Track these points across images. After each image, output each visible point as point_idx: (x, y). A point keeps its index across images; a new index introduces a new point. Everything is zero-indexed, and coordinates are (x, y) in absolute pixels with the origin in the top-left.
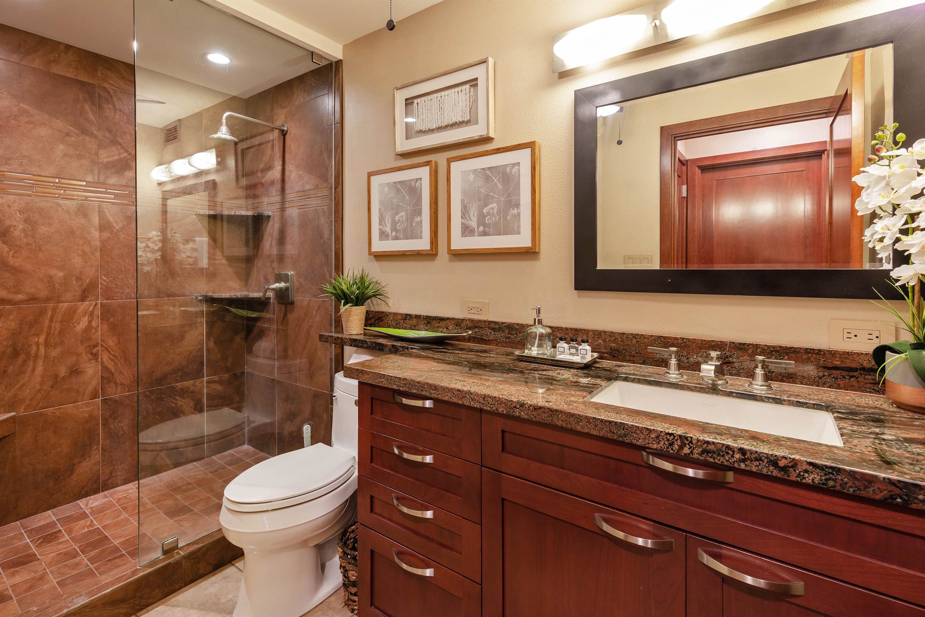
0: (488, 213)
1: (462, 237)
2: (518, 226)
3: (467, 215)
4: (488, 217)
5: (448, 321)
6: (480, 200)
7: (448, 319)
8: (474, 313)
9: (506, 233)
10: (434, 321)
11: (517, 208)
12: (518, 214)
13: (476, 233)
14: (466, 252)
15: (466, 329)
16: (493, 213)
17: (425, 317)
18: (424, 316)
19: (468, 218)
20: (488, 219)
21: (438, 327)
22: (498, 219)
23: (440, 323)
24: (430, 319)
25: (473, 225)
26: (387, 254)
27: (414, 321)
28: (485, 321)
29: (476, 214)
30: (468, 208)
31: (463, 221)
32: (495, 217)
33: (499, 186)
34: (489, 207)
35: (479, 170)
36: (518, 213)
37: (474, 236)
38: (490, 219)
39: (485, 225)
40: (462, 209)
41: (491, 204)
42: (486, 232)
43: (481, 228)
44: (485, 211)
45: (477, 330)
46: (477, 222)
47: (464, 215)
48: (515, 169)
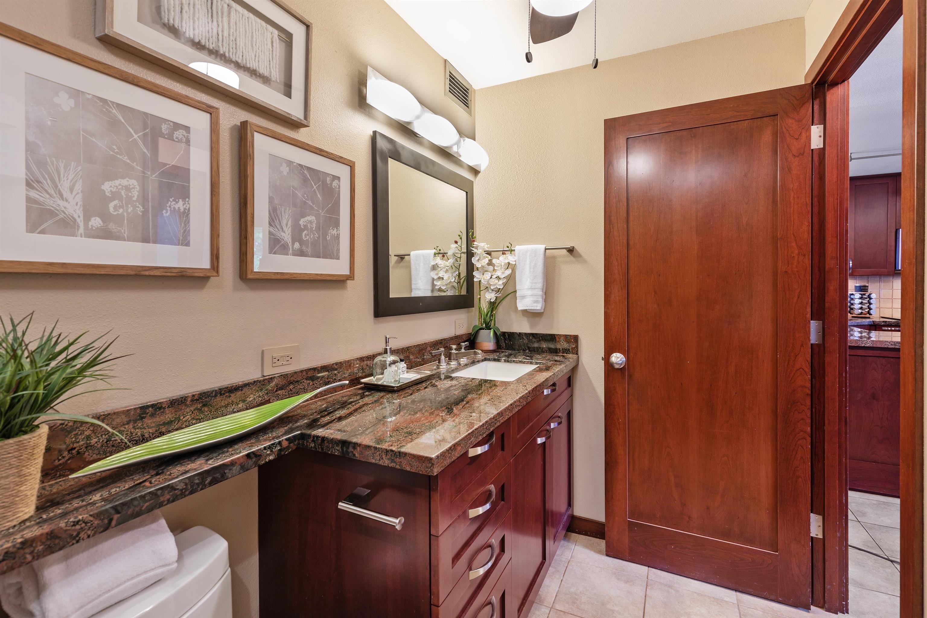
0: (306, 228)
1: (270, 253)
2: (337, 250)
3: (277, 222)
4: (305, 232)
5: (245, 390)
6: (295, 206)
7: (246, 385)
8: (283, 365)
9: (325, 256)
10: (218, 398)
11: (337, 229)
12: (337, 237)
13: (291, 251)
14: (278, 277)
15: (276, 391)
16: (312, 228)
17: (196, 397)
18: (193, 396)
19: (279, 227)
20: (305, 234)
21: (226, 406)
22: (317, 237)
23: (230, 396)
24: (209, 396)
25: (286, 239)
26: (70, 271)
27: (169, 415)
28: (302, 371)
29: (290, 223)
30: (278, 212)
31: (272, 230)
32: (314, 234)
33: (319, 196)
34: (306, 219)
35: (295, 164)
36: (337, 234)
37: (287, 254)
38: (308, 235)
39: (301, 242)
40: (269, 211)
41: (309, 216)
42: (303, 252)
43: (297, 245)
44: (302, 222)
45: (291, 387)
46: (292, 235)
47: (274, 221)
48: (335, 183)
